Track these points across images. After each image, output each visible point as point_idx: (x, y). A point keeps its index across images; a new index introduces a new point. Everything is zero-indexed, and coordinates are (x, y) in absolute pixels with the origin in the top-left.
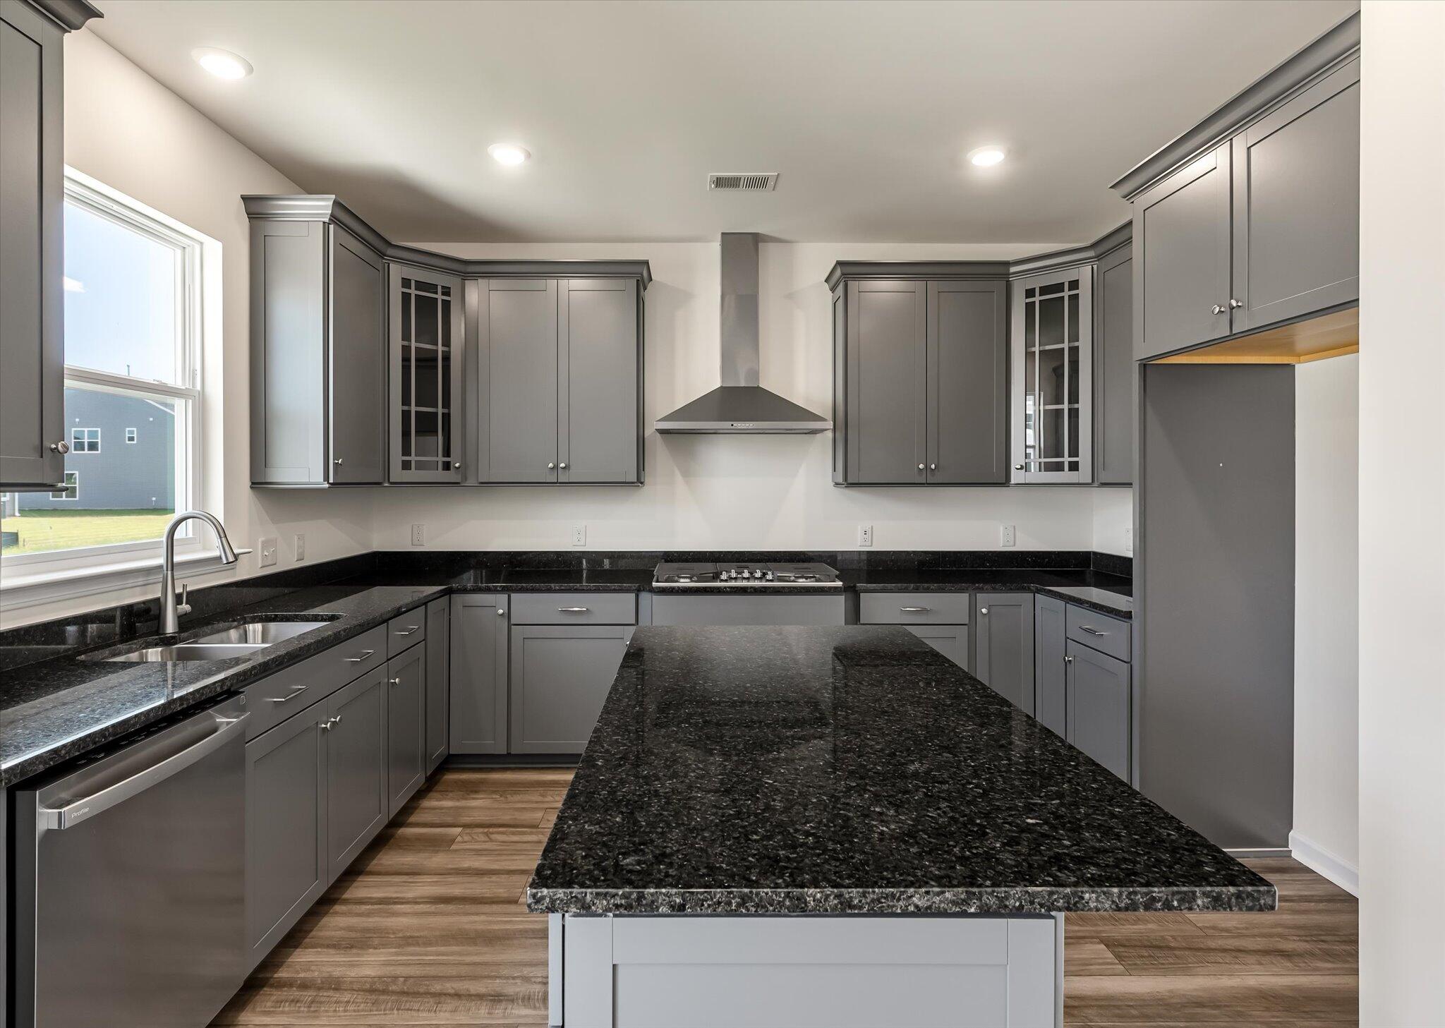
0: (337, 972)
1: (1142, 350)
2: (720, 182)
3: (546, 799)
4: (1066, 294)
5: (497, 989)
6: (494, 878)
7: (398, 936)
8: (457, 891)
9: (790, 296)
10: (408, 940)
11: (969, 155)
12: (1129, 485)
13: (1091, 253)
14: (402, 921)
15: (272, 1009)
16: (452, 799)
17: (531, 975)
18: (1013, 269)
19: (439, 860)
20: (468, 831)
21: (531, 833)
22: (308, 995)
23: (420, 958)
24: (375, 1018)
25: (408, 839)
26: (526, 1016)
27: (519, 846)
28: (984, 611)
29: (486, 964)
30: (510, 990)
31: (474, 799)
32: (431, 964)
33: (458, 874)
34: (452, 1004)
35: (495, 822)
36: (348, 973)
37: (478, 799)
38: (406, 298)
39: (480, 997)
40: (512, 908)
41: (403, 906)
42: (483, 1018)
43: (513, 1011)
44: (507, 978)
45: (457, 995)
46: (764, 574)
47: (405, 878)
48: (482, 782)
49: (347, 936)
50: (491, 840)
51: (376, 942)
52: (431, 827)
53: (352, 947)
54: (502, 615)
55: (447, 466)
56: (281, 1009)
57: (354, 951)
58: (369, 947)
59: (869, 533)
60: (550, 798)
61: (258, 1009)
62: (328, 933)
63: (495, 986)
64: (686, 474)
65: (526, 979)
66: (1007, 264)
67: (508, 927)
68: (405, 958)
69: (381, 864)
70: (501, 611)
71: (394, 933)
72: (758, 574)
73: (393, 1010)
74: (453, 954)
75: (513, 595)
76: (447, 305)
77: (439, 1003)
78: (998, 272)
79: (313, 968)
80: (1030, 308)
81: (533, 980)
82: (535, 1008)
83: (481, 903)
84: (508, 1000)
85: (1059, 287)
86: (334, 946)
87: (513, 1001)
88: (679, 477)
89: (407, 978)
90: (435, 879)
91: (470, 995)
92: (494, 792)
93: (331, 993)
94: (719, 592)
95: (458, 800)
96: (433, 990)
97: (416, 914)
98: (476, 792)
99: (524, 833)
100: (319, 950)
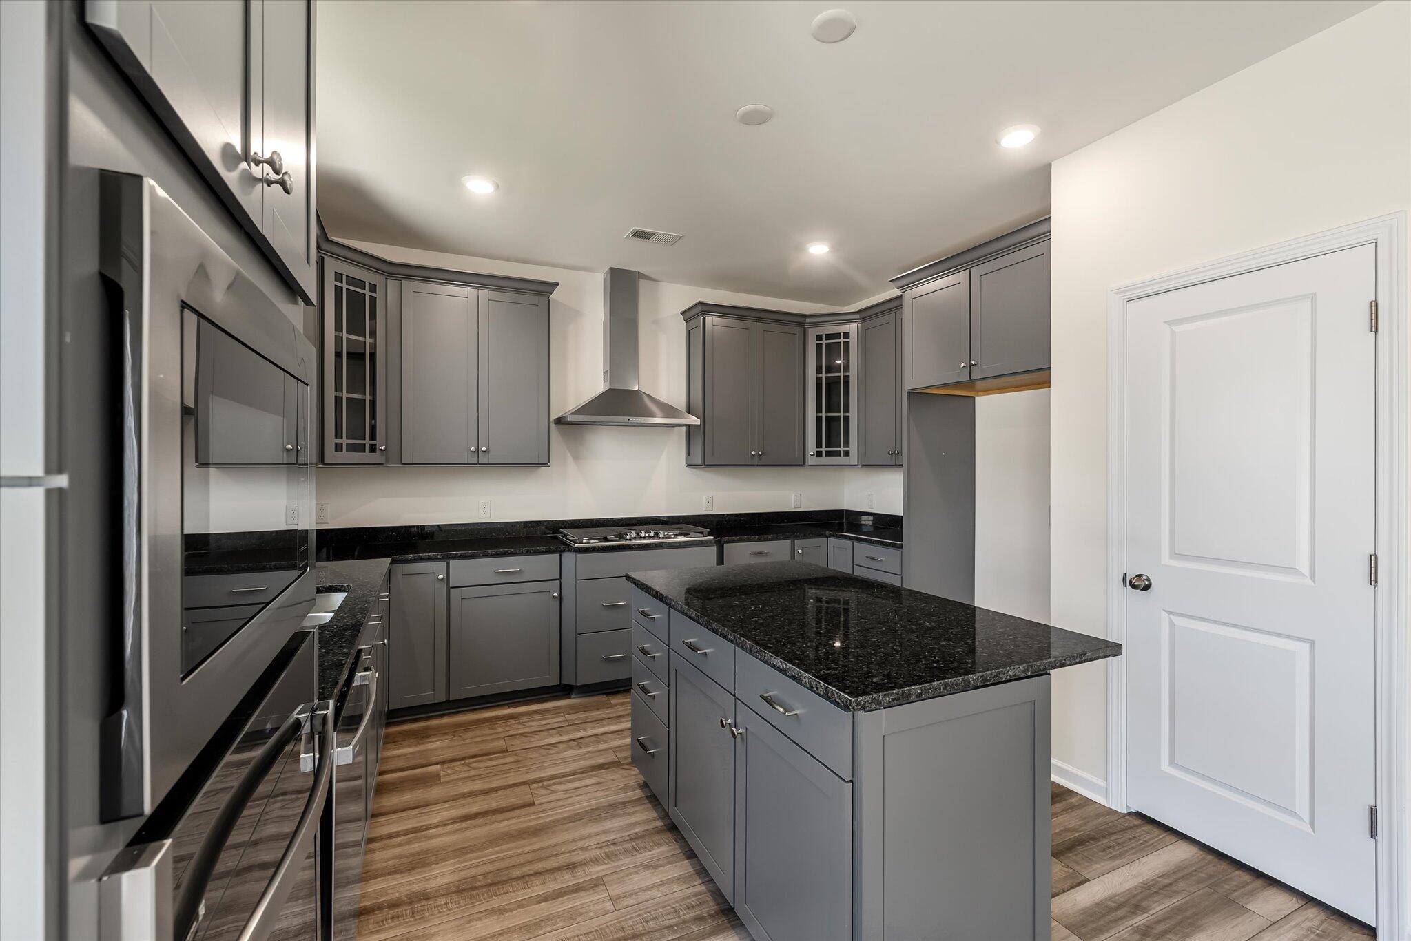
0: (417, 888)
1: (909, 384)
2: (637, 234)
3: (498, 731)
4: (842, 340)
5: (567, 861)
6: (500, 793)
7: (449, 850)
8: (475, 809)
9: (656, 322)
10: (461, 852)
11: (808, 245)
12: (901, 466)
13: (858, 316)
14: (443, 840)
15: (378, 929)
16: (409, 746)
17: (585, 845)
18: (808, 320)
19: (436, 792)
20: (446, 766)
21: (505, 757)
22: (405, 909)
23: (485, 859)
24: (481, 906)
25: (392, 783)
26: (603, 870)
27: (499, 768)
28: (800, 551)
29: (542, 849)
30: (579, 857)
31: (430, 742)
32: (498, 860)
33: (465, 797)
34: (539, 879)
35: (467, 755)
36: (427, 886)
37: (433, 742)
38: (338, 290)
39: (558, 869)
40: (532, 809)
41: (434, 830)
42: (571, 881)
43: (591, 870)
44: (569, 852)
45: (537, 874)
46: (657, 534)
47: (417, 811)
48: (427, 729)
49: (401, 862)
50: (474, 768)
51: (433, 859)
52: (408, 770)
53: (413, 869)
54: (442, 579)
55: (373, 449)
56: (386, 926)
57: (418, 870)
58: (429, 864)
59: (710, 501)
60: (500, 730)
61: (364, 933)
62: (379, 865)
63: (563, 859)
64: (576, 457)
65: (584, 849)
66: (805, 316)
67: (542, 821)
68: (470, 863)
69: (384, 806)
70: (441, 577)
71: (444, 850)
72: (652, 534)
73: (491, 897)
74: (508, 849)
75: (452, 562)
76: (373, 301)
77: (526, 882)
78: (799, 321)
79: (390, 891)
80: (819, 347)
81: (590, 848)
82: (605, 864)
83: (504, 812)
84: (581, 865)
85: (837, 336)
86: (395, 872)
87: (585, 864)
88: (570, 460)
89: (485, 875)
90: (447, 805)
91: (547, 871)
92: (446, 734)
93: (424, 903)
94: (630, 548)
95: (416, 746)
96: (514, 876)
97: (452, 832)
98: (427, 737)
99: (498, 758)
100: (382, 878)
